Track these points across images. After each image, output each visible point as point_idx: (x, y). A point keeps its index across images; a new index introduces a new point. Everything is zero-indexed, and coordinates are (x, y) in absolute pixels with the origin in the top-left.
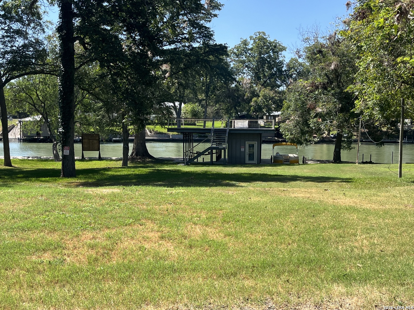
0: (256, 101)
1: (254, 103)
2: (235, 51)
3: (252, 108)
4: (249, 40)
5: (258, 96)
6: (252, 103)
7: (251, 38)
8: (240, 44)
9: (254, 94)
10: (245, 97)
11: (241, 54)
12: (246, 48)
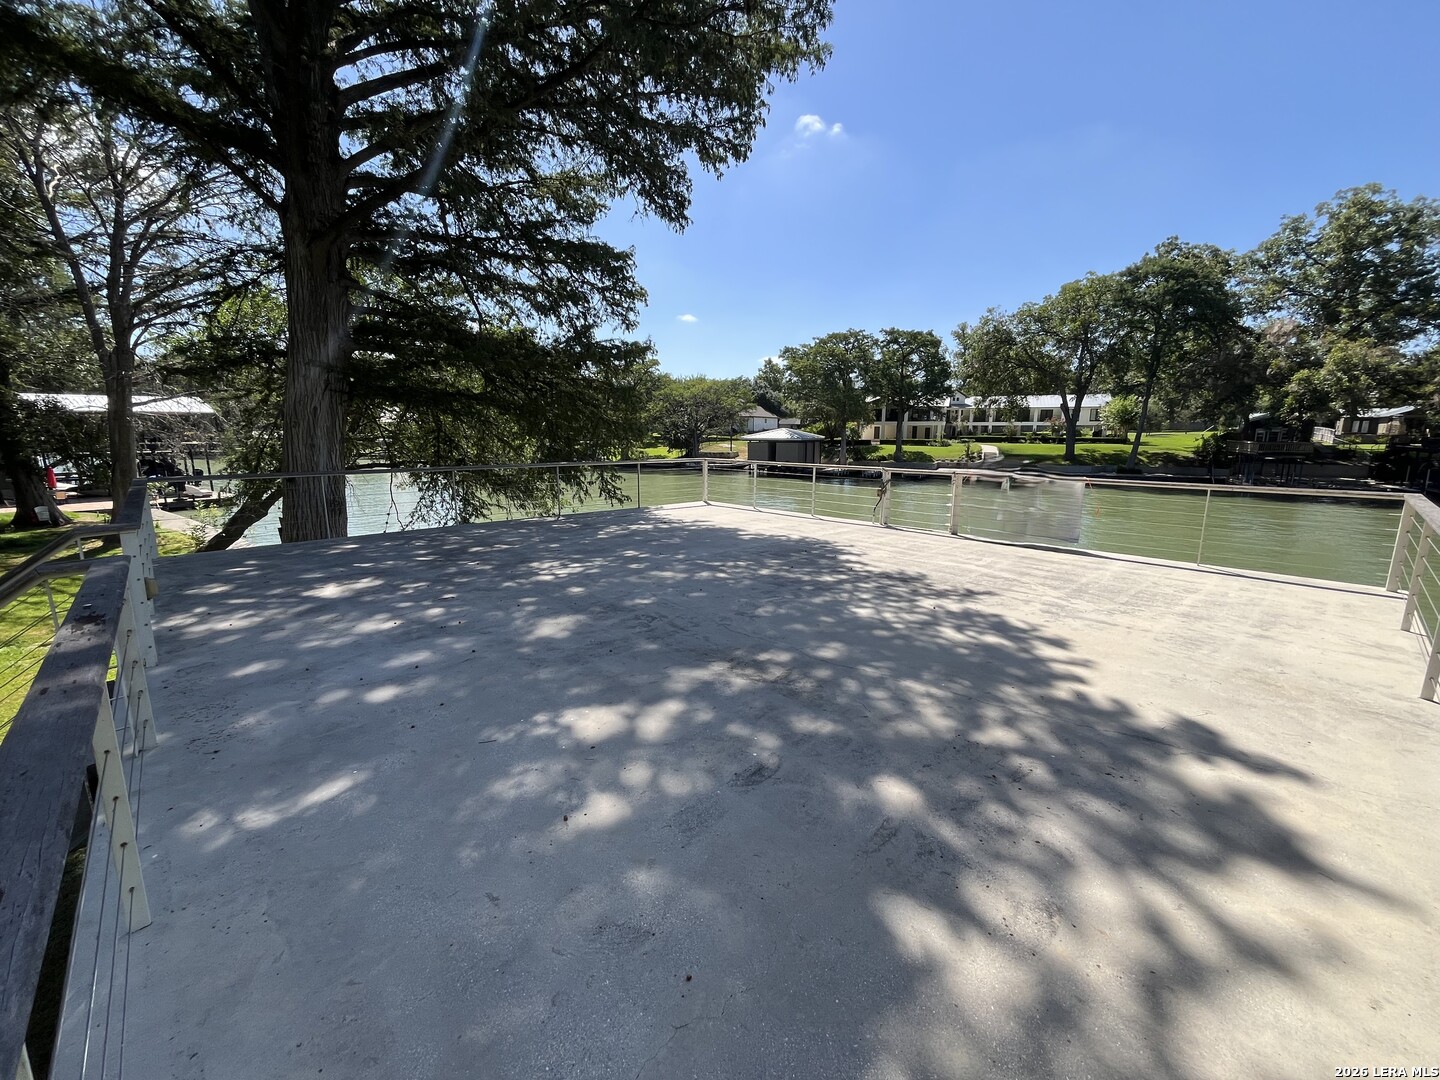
0: (1307, 380)
1: (1299, 384)
2: (1261, 256)
3: (1289, 400)
4: (1311, 216)
5: (1319, 364)
6: (1293, 387)
7: (1320, 210)
8: (1278, 234)
9: (1307, 360)
10: (1269, 370)
11: (1278, 260)
12: (1299, 242)
